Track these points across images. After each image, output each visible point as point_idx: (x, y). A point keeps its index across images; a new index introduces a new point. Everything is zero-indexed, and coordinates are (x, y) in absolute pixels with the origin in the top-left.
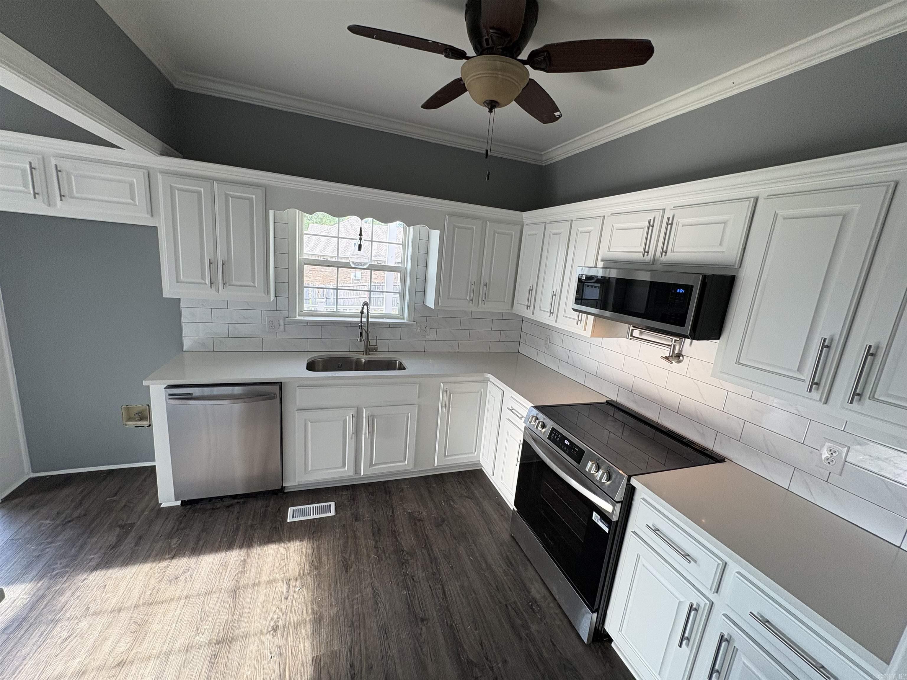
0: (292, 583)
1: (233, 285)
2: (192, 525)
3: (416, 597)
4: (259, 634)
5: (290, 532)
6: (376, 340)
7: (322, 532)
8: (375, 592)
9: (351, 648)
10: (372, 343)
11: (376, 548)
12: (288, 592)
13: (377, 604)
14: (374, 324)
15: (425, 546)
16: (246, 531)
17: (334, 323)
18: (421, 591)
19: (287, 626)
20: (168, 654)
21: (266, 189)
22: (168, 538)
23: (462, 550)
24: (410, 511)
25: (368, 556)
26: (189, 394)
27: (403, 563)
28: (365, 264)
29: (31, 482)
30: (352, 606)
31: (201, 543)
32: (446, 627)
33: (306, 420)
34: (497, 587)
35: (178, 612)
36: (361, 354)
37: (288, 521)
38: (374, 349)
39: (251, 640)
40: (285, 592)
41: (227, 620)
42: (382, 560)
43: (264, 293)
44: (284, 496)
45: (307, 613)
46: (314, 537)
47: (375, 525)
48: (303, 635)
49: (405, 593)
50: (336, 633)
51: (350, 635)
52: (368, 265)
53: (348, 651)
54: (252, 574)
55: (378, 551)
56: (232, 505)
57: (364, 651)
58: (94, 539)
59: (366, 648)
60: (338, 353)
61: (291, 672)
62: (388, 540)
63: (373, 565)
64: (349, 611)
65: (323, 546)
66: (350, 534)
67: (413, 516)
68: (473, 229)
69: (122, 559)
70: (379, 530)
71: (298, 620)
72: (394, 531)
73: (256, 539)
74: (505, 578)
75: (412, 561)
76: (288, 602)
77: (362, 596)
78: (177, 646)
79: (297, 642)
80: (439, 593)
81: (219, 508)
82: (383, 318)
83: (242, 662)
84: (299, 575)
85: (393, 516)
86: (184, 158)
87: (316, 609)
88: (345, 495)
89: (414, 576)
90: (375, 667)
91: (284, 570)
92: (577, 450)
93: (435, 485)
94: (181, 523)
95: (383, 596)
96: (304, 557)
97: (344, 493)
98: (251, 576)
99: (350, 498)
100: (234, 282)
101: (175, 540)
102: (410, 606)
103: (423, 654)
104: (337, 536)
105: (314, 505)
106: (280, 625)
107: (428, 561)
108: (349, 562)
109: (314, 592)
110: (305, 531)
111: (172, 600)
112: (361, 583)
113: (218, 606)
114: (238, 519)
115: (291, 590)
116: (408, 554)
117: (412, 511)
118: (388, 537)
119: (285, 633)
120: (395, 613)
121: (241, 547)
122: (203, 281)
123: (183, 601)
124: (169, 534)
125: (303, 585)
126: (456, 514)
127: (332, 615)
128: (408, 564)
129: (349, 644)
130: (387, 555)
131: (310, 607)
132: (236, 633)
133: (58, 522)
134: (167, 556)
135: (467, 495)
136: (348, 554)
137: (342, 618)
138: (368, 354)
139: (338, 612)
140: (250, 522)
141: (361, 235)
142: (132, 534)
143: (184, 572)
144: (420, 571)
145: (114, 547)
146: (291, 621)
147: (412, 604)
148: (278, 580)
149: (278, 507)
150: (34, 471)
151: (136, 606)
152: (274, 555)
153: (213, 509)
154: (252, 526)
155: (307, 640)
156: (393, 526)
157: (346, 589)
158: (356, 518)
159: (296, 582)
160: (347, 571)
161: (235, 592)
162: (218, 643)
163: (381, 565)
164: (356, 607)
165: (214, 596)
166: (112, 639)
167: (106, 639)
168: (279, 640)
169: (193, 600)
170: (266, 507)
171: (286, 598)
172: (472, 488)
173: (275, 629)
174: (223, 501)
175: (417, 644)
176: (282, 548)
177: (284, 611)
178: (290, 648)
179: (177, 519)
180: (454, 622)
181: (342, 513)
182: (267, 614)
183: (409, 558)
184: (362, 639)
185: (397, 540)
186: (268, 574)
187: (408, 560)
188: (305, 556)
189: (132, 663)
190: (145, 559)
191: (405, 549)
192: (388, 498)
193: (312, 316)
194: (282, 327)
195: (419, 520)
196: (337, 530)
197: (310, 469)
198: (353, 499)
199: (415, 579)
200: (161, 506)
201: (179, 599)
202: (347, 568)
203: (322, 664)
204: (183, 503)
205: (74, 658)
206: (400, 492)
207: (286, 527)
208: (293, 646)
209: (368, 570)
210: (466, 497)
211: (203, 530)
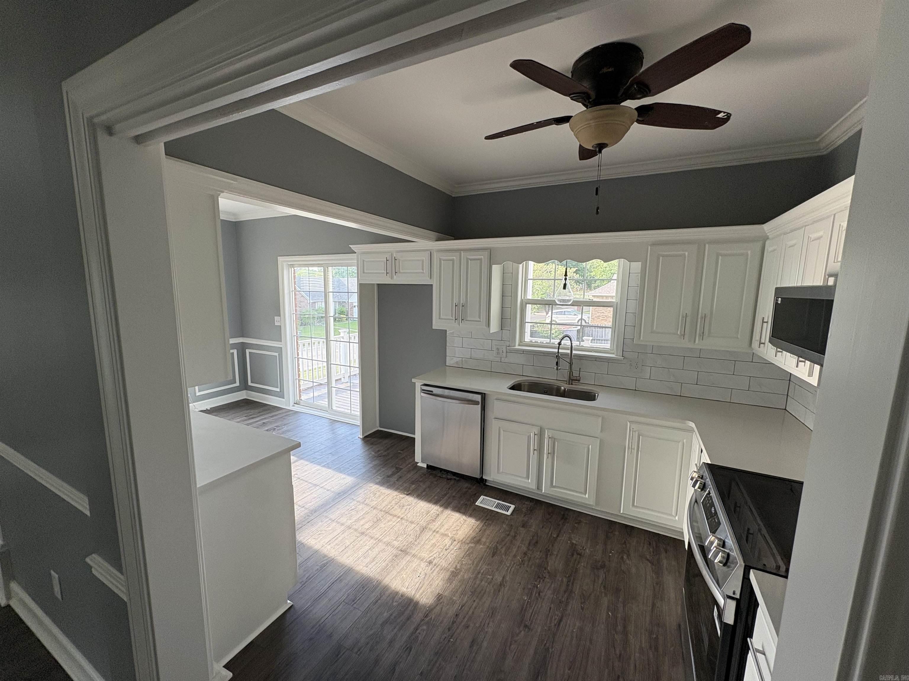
0: (455, 543)
1: (468, 321)
2: (426, 481)
3: (533, 607)
4: (421, 559)
5: (473, 511)
6: (580, 371)
7: (493, 522)
8: (503, 582)
9: (464, 605)
10: (576, 374)
11: (525, 554)
12: (449, 546)
13: (499, 591)
14: (580, 357)
15: (569, 577)
16: (449, 498)
17: (544, 353)
18: (540, 606)
19: (437, 565)
20: (380, 541)
21: (490, 251)
22: (411, 483)
23: (605, 601)
24: (574, 542)
25: (515, 556)
26: (432, 391)
27: (539, 577)
28: (569, 300)
29: (378, 431)
30: (482, 581)
31: (424, 493)
32: (543, 646)
33: (500, 427)
34: (620, 655)
35: (394, 524)
36: (564, 383)
37: (476, 504)
38: (576, 380)
39: (416, 560)
40: (448, 545)
41: (411, 542)
42: (524, 564)
43: (486, 326)
44: (484, 487)
45: (452, 566)
46: (486, 522)
47: (535, 538)
48: (442, 576)
49: (526, 598)
50: (461, 589)
51: (468, 597)
52: (572, 301)
53: (461, 606)
54: (437, 524)
55: (524, 557)
56: (451, 479)
57: (470, 613)
58: (384, 469)
59: (473, 613)
60: (546, 380)
61: (424, 592)
62: (538, 553)
63: (514, 563)
64: (478, 582)
65: (488, 532)
66: (512, 533)
67: (575, 548)
68: (685, 256)
69: (388, 484)
70: (537, 542)
71: (444, 566)
72: (549, 550)
73: (451, 506)
74: (637, 655)
75: (548, 580)
76: (446, 553)
77: (492, 579)
78: (385, 540)
79: (436, 578)
80: (555, 619)
81: (443, 478)
82: (591, 351)
83: (405, 568)
84: (462, 541)
85: (556, 539)
86: (455, 239)
87: (458, 567)
88: (527, 504)
89: (542, 592)
90: (470, 628)
91: (454, 533)
92: (717, 521)
93: (617, 533)
94: (421, 478)
95: (507, 589)
96: (471, 531)
97: (526, 503)
98: (435, 526)
99: (529, 508)
100: (469, 319)
101: (414, 486)
102: (523, 610)
103: (509, 649)
104: (502, 530)
105: (499, 502)
106: (434, 563)
107: (564, 588)
108: (498, 552)
109: (463, 556)
110: (483, 516)
111: (395, 516)
112: (497, 570)
113: (412, 532)
114: (449, 489)
115: (451, 547)
116: (549, 572)
117: (577, 543)
118: (541, 551)
119: (433, 569)
120: (508, 606)
121: (441, 506)
122: (452, 318)
123: (399, 519)
124: (413, 481)
125: (460, 548)
126: (623, 568)
127: (465, 577)
128: (543, 580)
129: (464, 602)
130: (530, 564)
131: (456, 563)
132: (411, 551)
133: (376, 455)
134: (406, 493)
135: (650, 559)
136: (501, 546)
137: (470, 583)
138: (571, 383)
139: (470, 578)
140: (454, 494)
141: (566, 275)
142: (399, 474)
143: (408, 505)
144: (550, 592)
145: (388, 477)
146: (441, 564)
147: (525, 610)
148: (449, 536)
149: (476, 492)
150: (380, 427)
151: (381, 511)
152: (455, 521)
153: (440, 477)
154: (454, 497)
155: (442, 581)
156: (551, 546)
157: (485, 567)
158: (524, 525)
159: (457, 544)
160: (493, 557)
161: (423, 529)
162: (401, 551)
163: (520, 567)
164: (483, 583)
165: (413, 526)
166: (366, 520)
167: (364, 518)
168: (428, 570)
169: (403, 521)
170: (469, 489)
171: (446, 550)
172: (663, 555)
173: (430, 562)
174: (448, 475)
175: (510, 640)
176: (462, 519)
177: (440, 556)
178: (431, 579)
179: (421, 475)
180: (552, 648)
181: (515, 516)
182: (431, 551)
183: (547, 577)
184: (474, 605)
185: (546, 558)
186: (445, 530)
187: (545, 578)
188: (473, 532)
189: (366, 535)
190: (397, 489)
191: (549, 568)
192: (560, 523)
193: (530, 346)
194: (504, 354)
195: (578, 554)
196: (504, 526)
197: (501, 471)
198: (531, 510)
199: (541, 594)
200: (418, 465)
201: (399, 517)
202: (494, 555)
203: (441, 601)
204: (429, 467)
205: (350, 520)
206: (576, 523)
207: (473, 506)
208: (433, 579)
209: (508, 565)
210: (648, 560)
211: (429, 487)
